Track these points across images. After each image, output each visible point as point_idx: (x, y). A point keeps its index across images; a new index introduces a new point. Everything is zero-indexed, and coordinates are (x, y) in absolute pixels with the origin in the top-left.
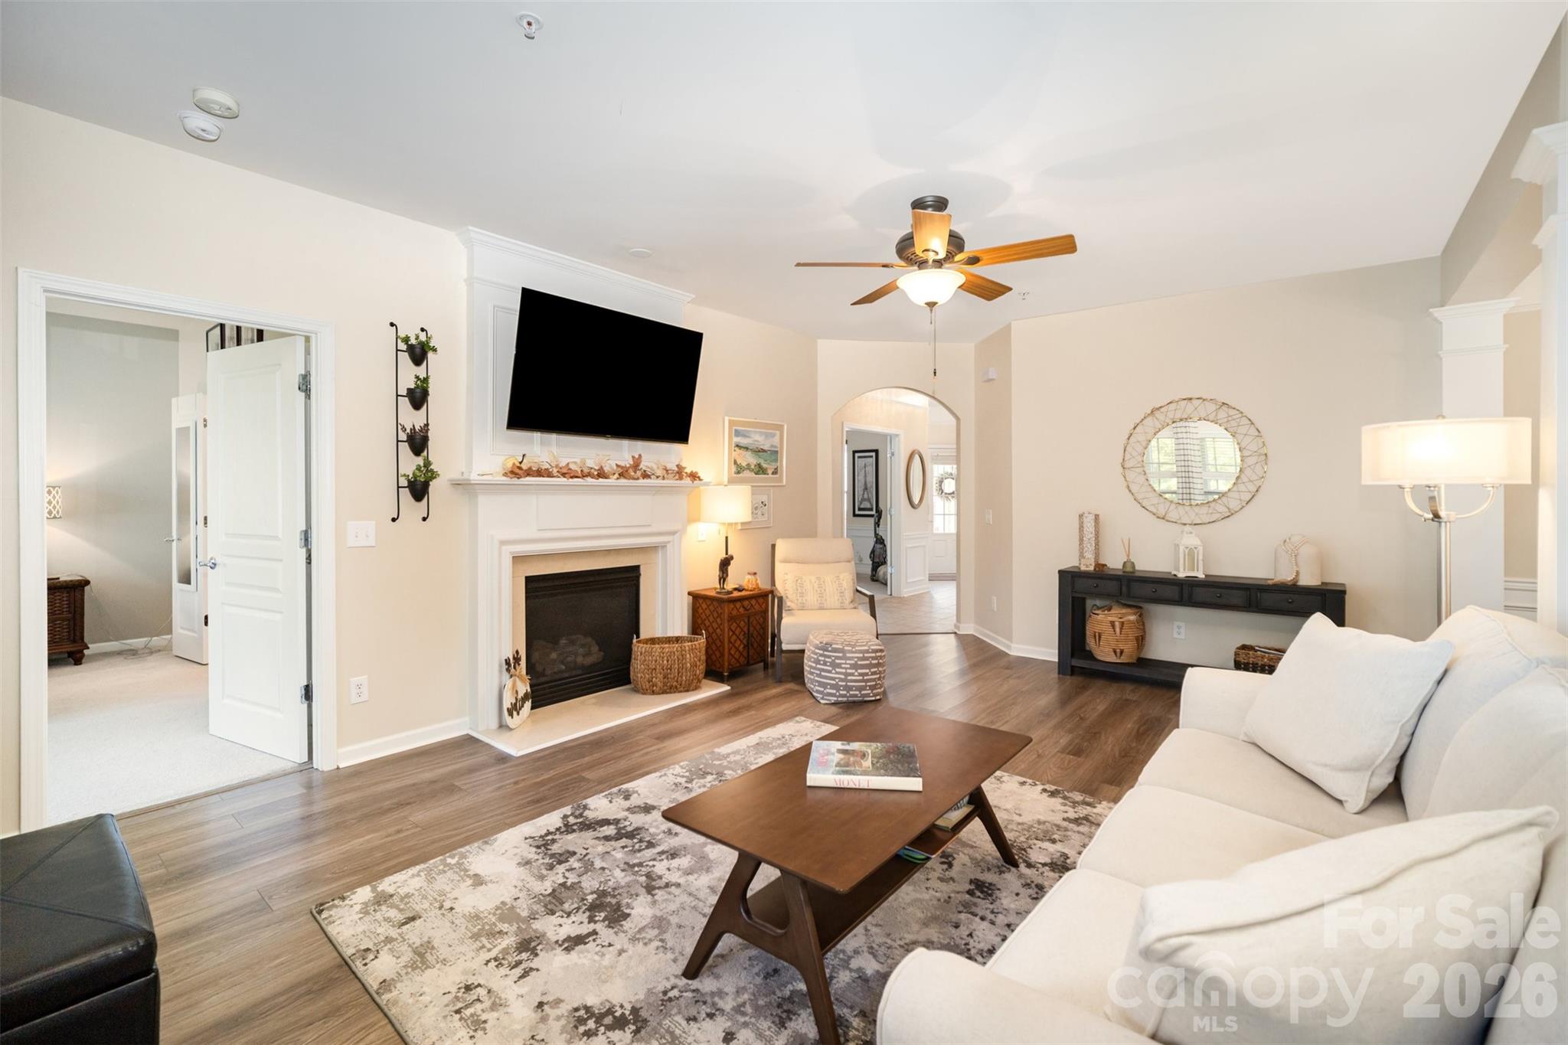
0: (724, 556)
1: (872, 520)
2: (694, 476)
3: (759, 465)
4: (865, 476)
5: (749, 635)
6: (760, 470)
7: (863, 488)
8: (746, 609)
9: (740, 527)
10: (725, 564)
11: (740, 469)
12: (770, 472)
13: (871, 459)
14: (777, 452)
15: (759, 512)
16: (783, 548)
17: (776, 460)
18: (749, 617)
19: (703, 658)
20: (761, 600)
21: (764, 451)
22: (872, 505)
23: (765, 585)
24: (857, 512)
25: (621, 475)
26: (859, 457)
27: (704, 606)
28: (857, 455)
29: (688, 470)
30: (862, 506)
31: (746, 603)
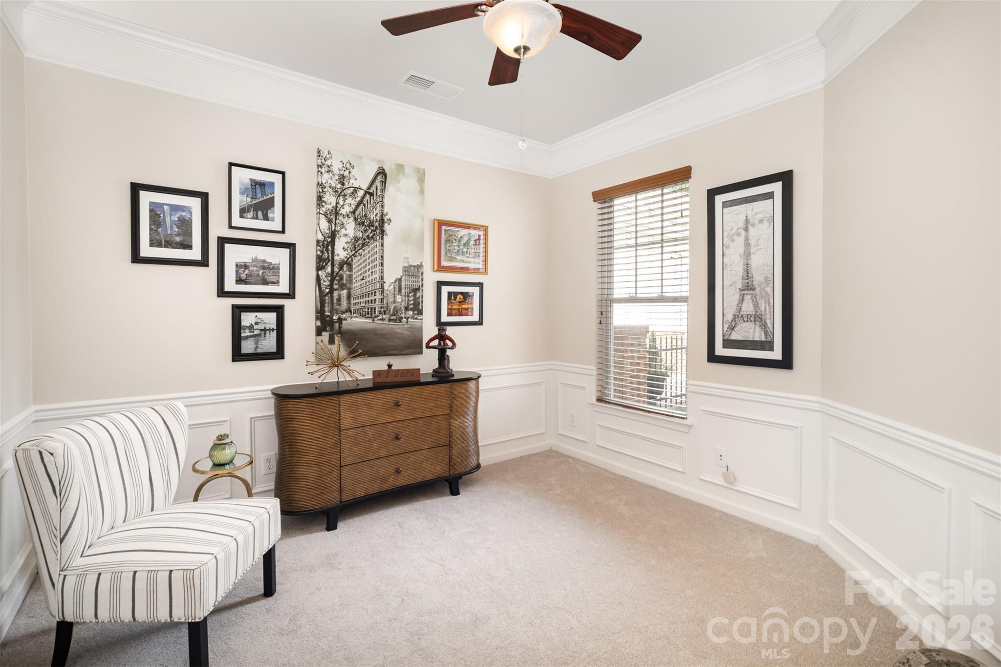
7: (739, 285)
24: (720, 351)
26: (726, 204)
30: (735, 336)
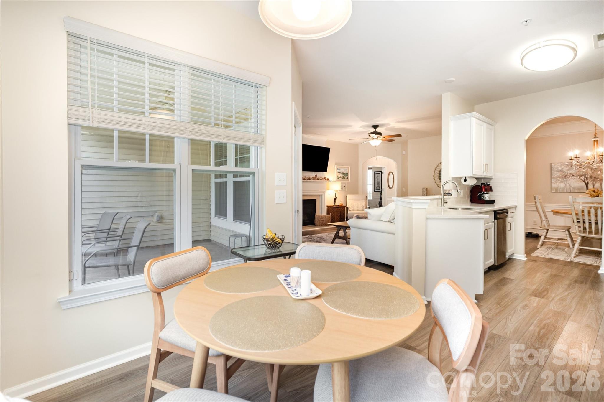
0: (335, 197)
1: (379, 193)
2: (328, 179)
3: (343, 177)
4: (378, 180)
5: (340, 216)
6: (344, 178)
8: (340, 210)
9: (338, 191)
10: (335, 199)
11: (338, 178)
12: (346, 178)
13: (379, 174)
14: (348, 173)
15: (343, 188)
16: (349, 197)
17: (347, 175)
18: (340, 212)
19: (330, 219)
20: (343, 208)
21: (344, 173)
22: (380, 188)
23: (344, 205)
25: (313, 179)
27: (330, 209)
28: (375, 173)
29: (327, 178)
31: (340, 208)
